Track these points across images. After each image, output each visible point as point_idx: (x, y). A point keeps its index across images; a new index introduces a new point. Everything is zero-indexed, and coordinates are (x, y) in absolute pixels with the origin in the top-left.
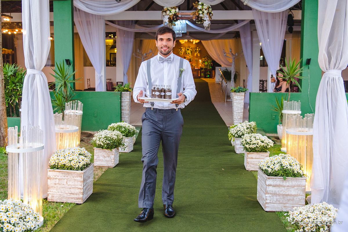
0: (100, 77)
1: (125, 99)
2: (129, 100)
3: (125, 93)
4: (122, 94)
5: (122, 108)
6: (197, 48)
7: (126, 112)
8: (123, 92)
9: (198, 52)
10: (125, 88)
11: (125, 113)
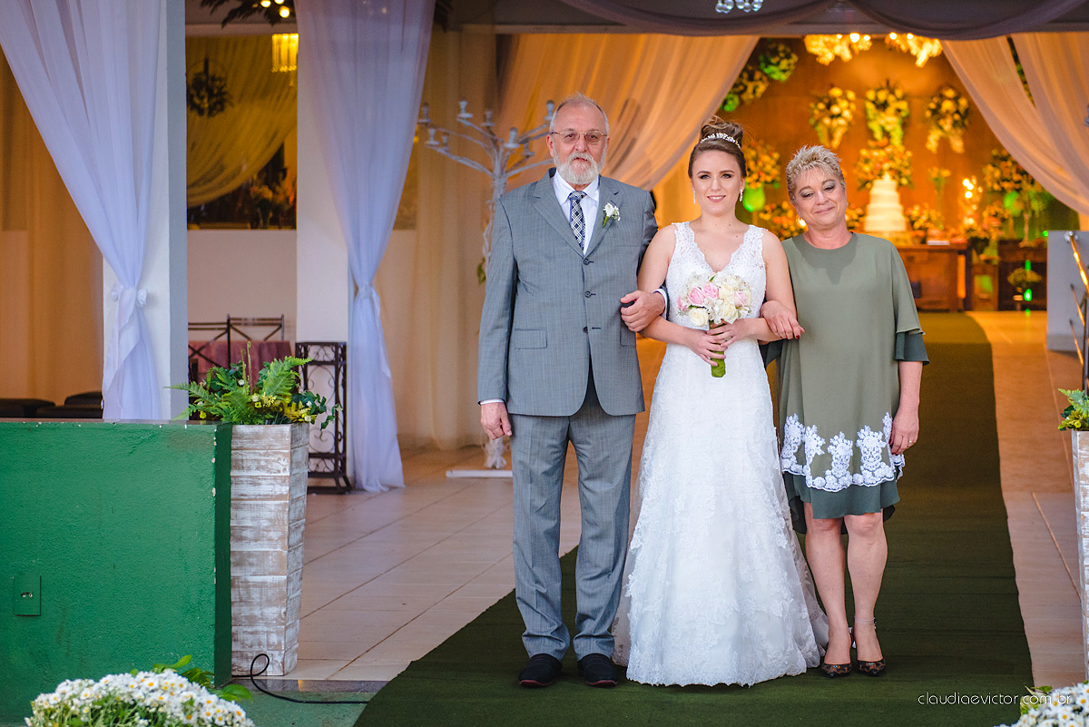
0: (140, 311)
1: (255, 482)
2: (285, 489)
3: (257, 436)
4: (235, 443)
5: (234, 547)
6: (942, 97)
7: (269, 579)
8: (243, 429)
9: (955, 124)
10: (255, 398)
11: (262, 585)
